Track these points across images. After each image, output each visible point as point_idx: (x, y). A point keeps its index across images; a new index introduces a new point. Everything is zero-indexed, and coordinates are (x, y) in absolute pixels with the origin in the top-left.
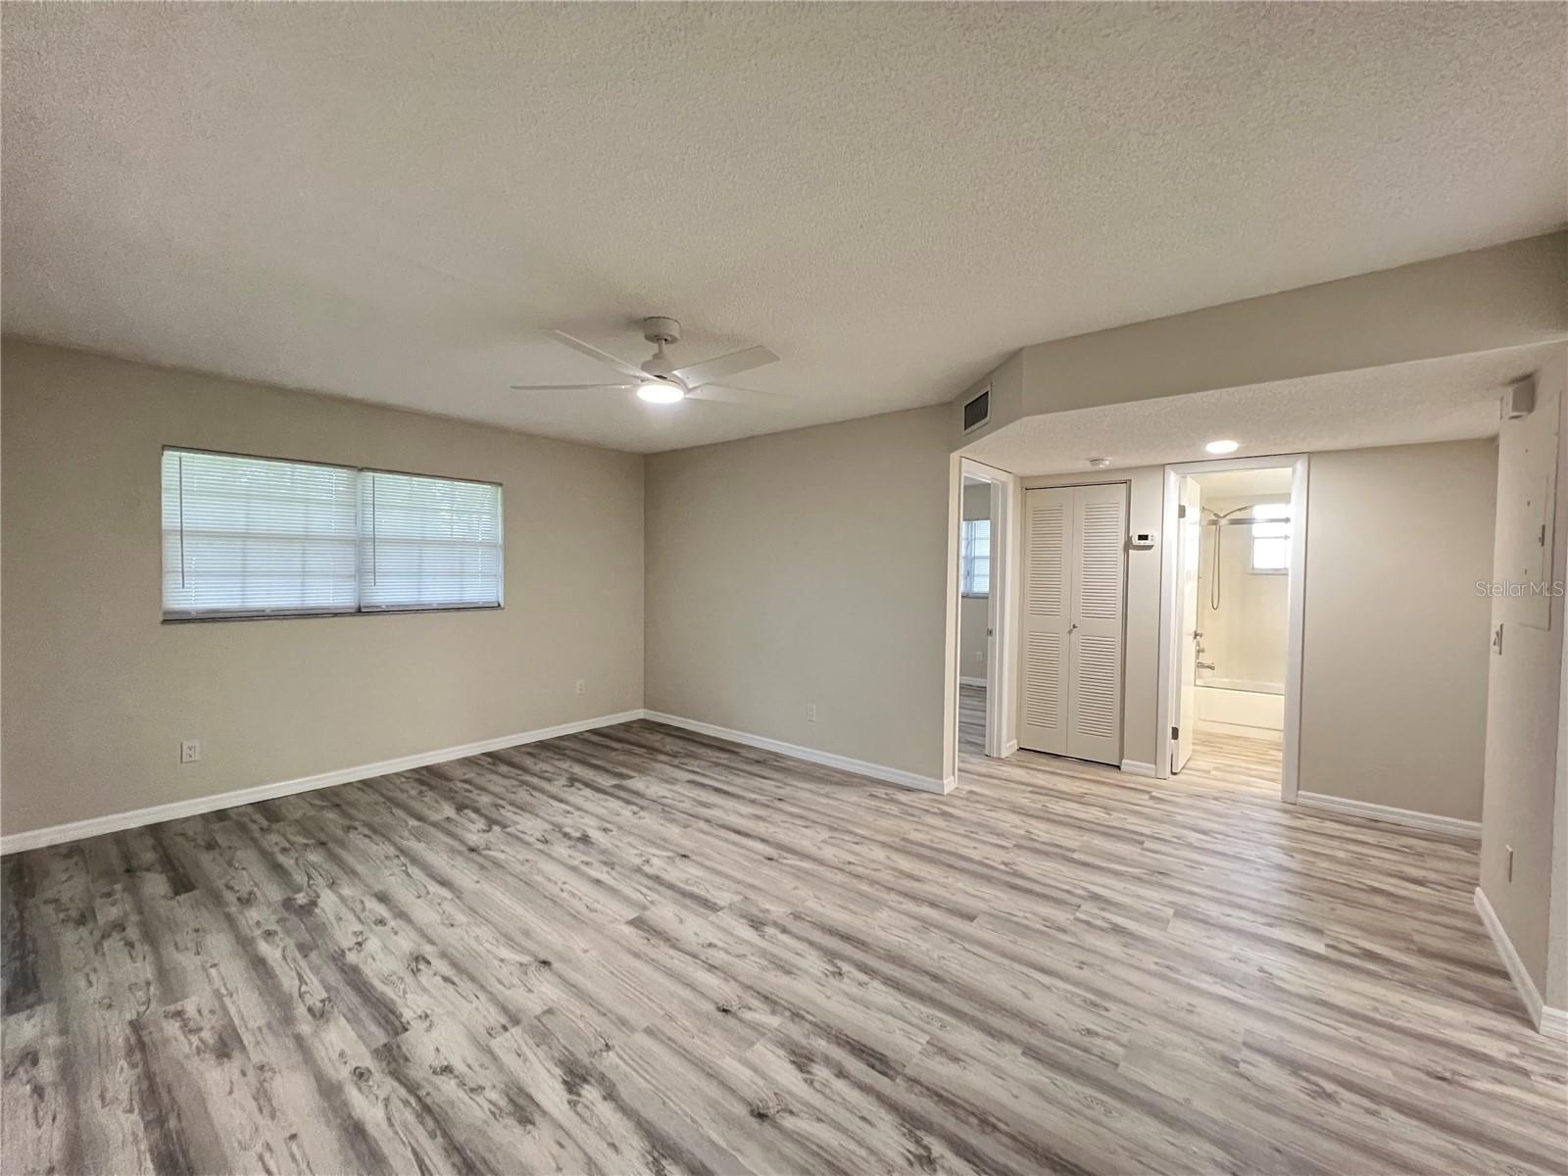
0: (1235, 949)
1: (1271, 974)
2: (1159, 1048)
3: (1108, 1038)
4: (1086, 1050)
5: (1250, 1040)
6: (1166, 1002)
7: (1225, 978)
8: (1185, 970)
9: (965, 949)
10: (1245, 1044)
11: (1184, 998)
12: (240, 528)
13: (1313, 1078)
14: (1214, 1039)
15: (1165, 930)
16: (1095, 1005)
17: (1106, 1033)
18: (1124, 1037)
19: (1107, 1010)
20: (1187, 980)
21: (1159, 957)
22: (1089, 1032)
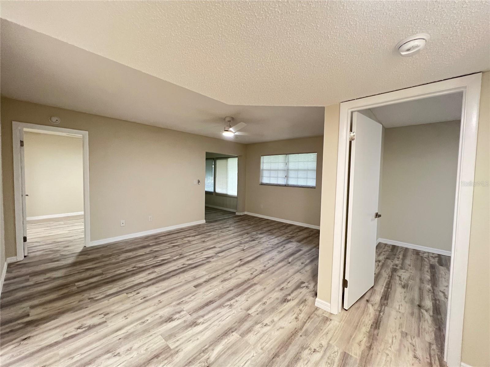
0: (135, 354)
1: (115, 356)
2: (123, 303)
3: (134, 295)
4: (135, 291)
5: (105, 324)
6: (133, 313)
7: (127, 337)
8: (139, 327)
9: (181, 282)
10: (106, 322)
11: (130, 319)
12: (269, 169)
13: (84, 329)
14: (114, 315)
15: (161, 335)
16: (144, 298)
17: (135, 296)
18: (131, 298)
19: (141, 299)
20: (135, 324)
21: (149, 323)
22: (138, 293)
